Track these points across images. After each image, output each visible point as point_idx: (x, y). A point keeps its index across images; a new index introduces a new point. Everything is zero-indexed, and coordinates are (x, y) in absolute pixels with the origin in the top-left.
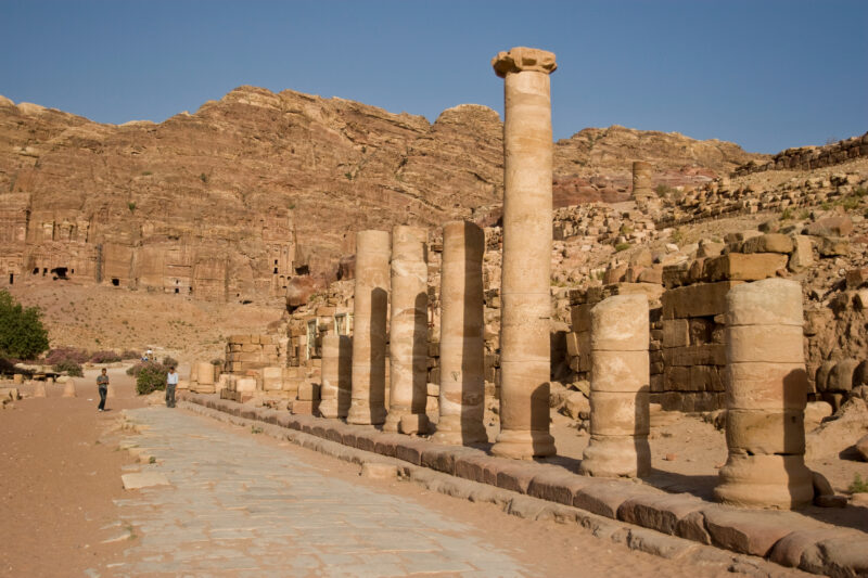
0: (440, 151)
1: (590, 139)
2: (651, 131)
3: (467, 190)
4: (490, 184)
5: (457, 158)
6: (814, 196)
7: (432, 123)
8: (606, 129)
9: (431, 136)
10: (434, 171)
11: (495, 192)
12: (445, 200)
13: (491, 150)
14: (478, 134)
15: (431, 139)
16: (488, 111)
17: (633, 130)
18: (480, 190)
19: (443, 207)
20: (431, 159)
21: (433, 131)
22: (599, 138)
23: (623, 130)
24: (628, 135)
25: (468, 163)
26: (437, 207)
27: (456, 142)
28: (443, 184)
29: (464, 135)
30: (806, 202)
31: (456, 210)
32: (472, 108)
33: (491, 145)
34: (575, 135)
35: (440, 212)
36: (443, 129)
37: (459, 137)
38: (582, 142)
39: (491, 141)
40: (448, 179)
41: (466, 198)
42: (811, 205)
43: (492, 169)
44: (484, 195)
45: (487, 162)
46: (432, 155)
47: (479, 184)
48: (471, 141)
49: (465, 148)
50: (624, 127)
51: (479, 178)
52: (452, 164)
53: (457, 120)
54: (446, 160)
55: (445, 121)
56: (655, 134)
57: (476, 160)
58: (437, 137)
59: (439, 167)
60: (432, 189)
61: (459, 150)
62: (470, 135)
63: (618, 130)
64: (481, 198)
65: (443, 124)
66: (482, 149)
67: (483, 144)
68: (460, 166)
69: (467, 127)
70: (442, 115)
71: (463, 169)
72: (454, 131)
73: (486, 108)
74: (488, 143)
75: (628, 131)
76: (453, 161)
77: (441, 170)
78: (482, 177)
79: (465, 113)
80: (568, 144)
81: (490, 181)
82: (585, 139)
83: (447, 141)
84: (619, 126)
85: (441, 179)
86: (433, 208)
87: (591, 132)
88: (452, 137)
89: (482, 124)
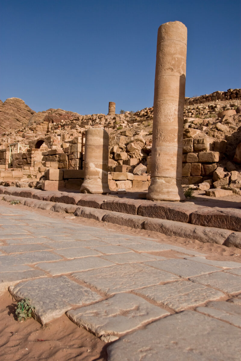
0: (6, 111)
1: (52, 112)
2: (69, 111)
3: (14, 124)
4: (21, 122)
5: (11, 113)
6: (203, 112)
7: (4, 102)
8: (56, 109)
9: (3, 106)
10: (4, 117)
11: (23, 125)
12: (7, 126)
13: (22, 112)
14: (18, 107)
15: (3, 107)
16: (21, 100)
17: (64, 110)
18: (18, 124)
19: (6, 128)
20: (3, 113)
21: (4, 105)
22: (54, 112)
23: (61, 110)
24: (62, 112)
25: (14, 115)
26: (4, 128)
27: (11, 109)
28: (6, 121)
29: (13, 107)
30: (199, 114)
31: (10, 129)
32: (16, 99)
33: (22, 111)
34: (47, 110)
35: (5, 130)
36: (7, 104)
37: (12, 107)
38: (49, 112)
39: (22, 110)
40: (8, 119)
41: (14, 126)
42: (202, 115)
43: (22, 118)
44: (19, 126)
45: (20, 116)
46: (3, 112)
47: (18, 122)
48: (16, 109)
49: (14, 111)
50: (62, 109)
51: (18, 120)
52: (10, 115)
53: (11, 102)
54: (8, 114)
55: (8, 102)
56: (70, 112)
57: (17, 115)
58: (5, 107)
59: (5, 116)
60: (3, 122)
61: (12, 111)
62: (15, 107)
63: (60, 110)
64: (18, 126)
65: (7, 103)
66: (19, 112)
67: (19, 110)
68: (12, 116)
69: (14, 105)
70: (7, 100)
71: (13, 117)
72: (10, 105)
73: (21, 99)
74: (21, 110)
75: (63, 111)
76: (10, 114)
77: (6, 117)
78: (19, 120)
79: (14, 100)
80: (45, 113)
81: (21, 121)
82: (50, 112)
83: (8, 108)
84: (60, 109)
85: (6, 119)
86: (3, 128)
87: (52, 110)
88: (10, 107)
89: (19, 104)
